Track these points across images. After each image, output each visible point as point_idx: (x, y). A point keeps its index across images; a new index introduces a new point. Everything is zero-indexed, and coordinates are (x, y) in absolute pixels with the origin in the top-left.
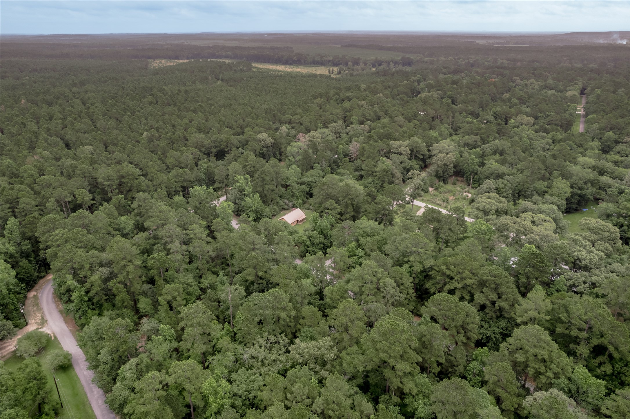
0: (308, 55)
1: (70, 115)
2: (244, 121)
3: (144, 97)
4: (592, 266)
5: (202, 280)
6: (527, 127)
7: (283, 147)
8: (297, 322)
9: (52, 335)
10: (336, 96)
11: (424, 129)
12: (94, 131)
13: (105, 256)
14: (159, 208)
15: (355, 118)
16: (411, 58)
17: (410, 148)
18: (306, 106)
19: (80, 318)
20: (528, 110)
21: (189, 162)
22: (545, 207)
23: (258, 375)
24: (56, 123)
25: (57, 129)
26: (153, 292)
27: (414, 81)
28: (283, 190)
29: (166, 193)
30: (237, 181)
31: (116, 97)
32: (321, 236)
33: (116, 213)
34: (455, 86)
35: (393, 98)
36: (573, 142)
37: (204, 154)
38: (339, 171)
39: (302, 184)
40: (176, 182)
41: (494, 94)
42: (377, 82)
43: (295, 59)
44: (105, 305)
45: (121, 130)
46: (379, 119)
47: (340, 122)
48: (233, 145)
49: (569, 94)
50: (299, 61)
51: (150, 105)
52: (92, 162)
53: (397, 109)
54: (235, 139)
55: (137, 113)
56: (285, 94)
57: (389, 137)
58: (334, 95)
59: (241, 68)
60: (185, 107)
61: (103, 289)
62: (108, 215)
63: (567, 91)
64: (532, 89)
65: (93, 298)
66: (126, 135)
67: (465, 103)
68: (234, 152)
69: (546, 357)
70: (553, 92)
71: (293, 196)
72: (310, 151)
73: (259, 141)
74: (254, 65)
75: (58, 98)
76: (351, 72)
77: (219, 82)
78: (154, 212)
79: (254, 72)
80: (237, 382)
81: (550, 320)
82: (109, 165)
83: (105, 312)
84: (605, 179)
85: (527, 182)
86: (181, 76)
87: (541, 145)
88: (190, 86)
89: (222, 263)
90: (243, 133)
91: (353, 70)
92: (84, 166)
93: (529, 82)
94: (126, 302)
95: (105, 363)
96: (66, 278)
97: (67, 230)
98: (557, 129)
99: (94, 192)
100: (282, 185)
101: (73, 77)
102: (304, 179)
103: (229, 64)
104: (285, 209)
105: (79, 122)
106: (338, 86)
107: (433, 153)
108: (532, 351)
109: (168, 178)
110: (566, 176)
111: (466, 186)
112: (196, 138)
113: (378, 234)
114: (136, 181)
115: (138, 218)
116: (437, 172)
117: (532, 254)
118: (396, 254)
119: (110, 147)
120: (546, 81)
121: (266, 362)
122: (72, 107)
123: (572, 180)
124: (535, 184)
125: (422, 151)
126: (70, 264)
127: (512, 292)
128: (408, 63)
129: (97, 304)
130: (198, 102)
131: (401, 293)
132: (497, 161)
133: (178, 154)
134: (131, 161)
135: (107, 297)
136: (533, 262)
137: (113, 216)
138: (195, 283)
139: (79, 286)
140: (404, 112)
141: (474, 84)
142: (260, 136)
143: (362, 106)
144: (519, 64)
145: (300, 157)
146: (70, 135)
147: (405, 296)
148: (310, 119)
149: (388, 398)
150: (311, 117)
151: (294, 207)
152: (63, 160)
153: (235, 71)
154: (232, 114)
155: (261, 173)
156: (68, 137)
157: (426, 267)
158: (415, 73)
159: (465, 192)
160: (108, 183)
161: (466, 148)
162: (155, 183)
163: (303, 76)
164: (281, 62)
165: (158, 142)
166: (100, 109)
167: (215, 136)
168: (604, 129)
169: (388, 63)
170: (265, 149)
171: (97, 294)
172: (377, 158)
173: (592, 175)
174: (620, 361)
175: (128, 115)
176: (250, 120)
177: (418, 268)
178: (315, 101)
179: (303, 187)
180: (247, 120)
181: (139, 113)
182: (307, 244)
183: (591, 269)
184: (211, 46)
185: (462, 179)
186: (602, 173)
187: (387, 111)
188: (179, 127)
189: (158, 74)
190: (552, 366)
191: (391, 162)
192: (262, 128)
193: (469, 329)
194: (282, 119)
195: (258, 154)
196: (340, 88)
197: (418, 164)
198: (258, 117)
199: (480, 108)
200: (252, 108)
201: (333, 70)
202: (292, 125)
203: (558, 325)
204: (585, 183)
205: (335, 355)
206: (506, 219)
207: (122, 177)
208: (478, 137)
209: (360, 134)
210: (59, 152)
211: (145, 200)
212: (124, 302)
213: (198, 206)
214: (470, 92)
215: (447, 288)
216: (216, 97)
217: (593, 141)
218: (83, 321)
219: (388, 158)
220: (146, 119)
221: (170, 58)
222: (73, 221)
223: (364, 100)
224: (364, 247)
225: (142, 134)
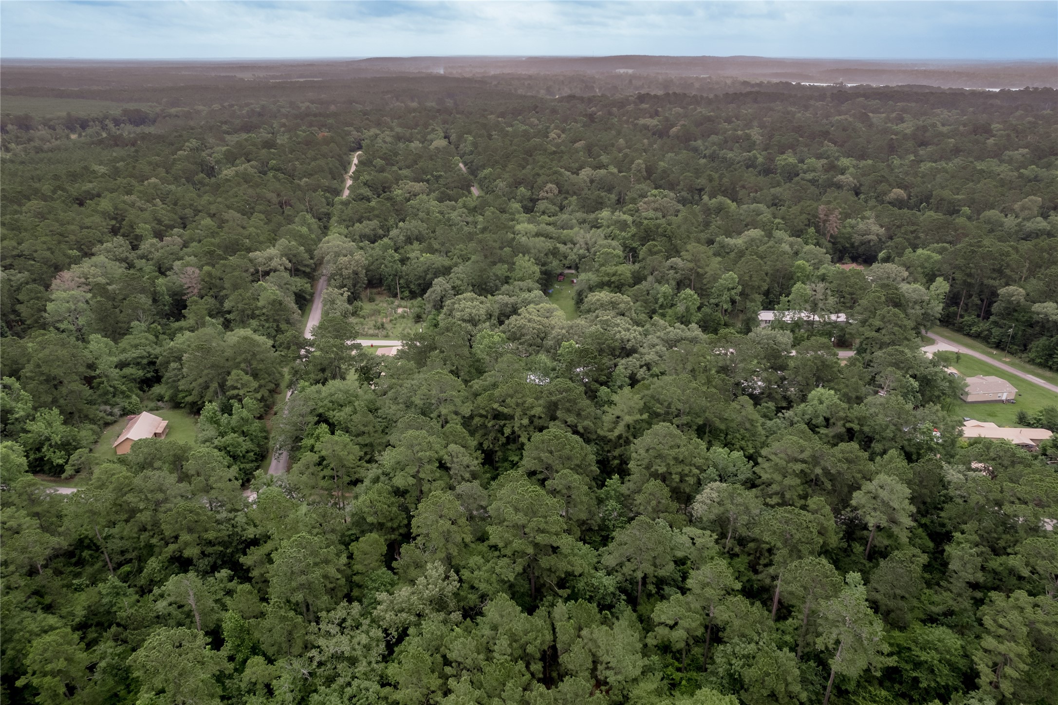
4: (638, 345)
16: (142, 109)
17: (287, 257)
20: (406, 172)
34: (273, 150)
39: (122, 366)
57: (240, 247)
64: (385, 142)
71: (115, 394)
85: (482, 270)
93: (372, 133)
100: (86, 381)
102: (122, 357)
104: (109, 424)
110: (522, 251)
111: (393, 299)
120: (392, 129)
123: (533, 255)
124: (493, 271)
125: (303, 260)
132: (421, 251)
144: (333, 108)
159: (397, 307)
173: (545, 243)
185: (382, 289)
205: (458, 581)
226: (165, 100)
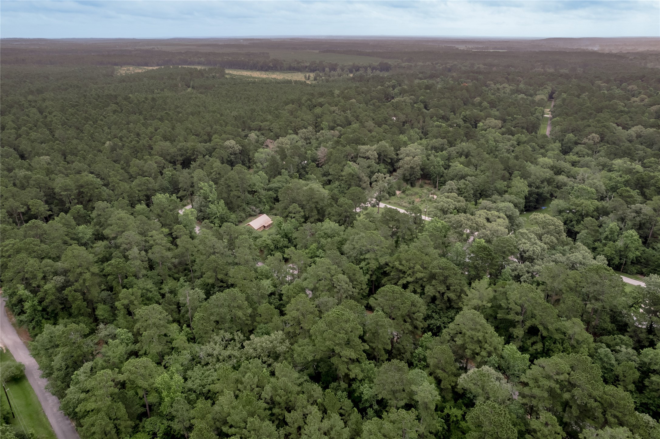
0: (285, 61)
1: (25, 125)
2: (212, 128)
3: (108, 105)
4: (535, 257)
5: (163, 286)
6: (494, 130)
7: (251, 153)
8: (254, 320)
9: (4, 348)
10: (308, 102)
11: (394, 133)
12: (52, 141)
13: (59, 265)
14: (118, 216)
15: (325, 124)
16: (389, 63)
17: (378, 152)
18: (276, 112)
19: (34, 328)
20: (497, 113)
21: (152, 171)
22: (501, 205)
23: (213, 370)
24: (9, 133)
25: (10, 139)
26: (111, 298)
27: (389, 86)
28: (250, 196)
29: (128, 202)
30: (201, 188)
31: (77, 105)
32: (285, 239)
33: (74, 223)
34: (428, 91)
35: (366, 104)
36: (536, 143)
37: (170, 162)
38: (307, 176)
39: (269, 190)
40: (139, 191)
41: (466, 98)
42: (351, 88)
43: (271, 64)
44: (61, 314)
45: (81, 140)
46: (350, 124)
47: (310, 128)
48: (200, 152)
49: (538, 98)
50: (275, 67)
51: (114, 114)
52: (49, 172)
53: (368, 114)
54: (201, 147)
55: (99, 122)
56: (256, 100)
57: (358, 141)
58: (306, 101)
59: (213, 74)
60: (151, 116)
61: (58, 298)
62: (64, 224)
63: (536, 95)
64: (504, 93)
65: (47, 307)
66: (87, 145)
67: (436, 107)
68: (200, 160)
69: (480, 338)
70: (522, 96)
71: (260, 202)
72: (278, 157)
73: (226, 148)
74: (227, 71)
75: (12, 107)
76: (328, 78)
77: (189, 90)
78: (113, 220)
79: (227, 78)
80: (192, 379)
81: (492, 307)
82: (67, 175)
83: (60, 321)
84: (562, 178)
85: (488, 182)
86: (148, 84)
87: (506, 147)
88: (158, 93)
89: (185, 270)
90: (210, 140)
91: (329, 76)
92: (40, 176)
93: (502, 86)
94: (83, 310)
95: (59, 370)
96: (17, 288)
97: (18, 240)
98: (522, 132)
99: (52, 204)
100: (249, 192)
101: (30, 84)
102: (271, 185)
103: (200, 71)
104: (252, 216)
105: (35, 131)
106: (312, 92)
107: (400, 157)
108: (468, 333)
109: (130, 187)
110: (524, 176)
111: (432, 188)
112: (160, 146)
113: (339, 235)
114: (96, 190)
115: (97, 227)
116: (404, 175)
117: (481, 247)
118: (354, 253)
119: (69, 158)
120: (518, 85)
121: (221, 358)
122: (28, 116)
123: (530, 180)
124: (495, 184)
125: (390, 155)
126: (21, 274)
127: (460, 283)
128: (385, 68)
129: (52, 314)
130: (166, 110)
131: (353, 287)
132: (461, 163)
133: (141, 162)
134: (92, 171)
135: (63, 306)
136: (482, 255)
137: (71, 226)
138: (155, 288)
139: (32, 295)
140: (375, 117)
141: (447, 88)
142: (227, 143)
143: (334, 112)
144: (494, 69)
145: (268, 163)
146: (24, 145)
147: (357, 291)
148: (280, 125)
149: (337, 385)
150: (281, 123)
151: (261, 213)
152: (17, 171)
153: (207, 77)
154: (200, 122)
155: (226, 180)
156: (22, 147)
157: (381, 264)
158: (390, 78)
159: (432, 194)
160: (66, 193)
161: (433, 151)
162: (116, 193)
163: (278, 82)
164: (256, 68)
165: (121, 151)
166: (59, 118)
167: (181, 144)
168: (565, 131)
169: (366, 68)
170: (233, 156)
171: (52, 302)
172: (344, 163)
173: (549, 174)
174: (550, 340)
175: (90, 124)
176: (218, 127)
177: (374, 265)
178: (286, 107)
179: (270, 192)
180: (215, 127)
181: (101, 122)
182: (271, 247)
183: (534, 259)
184: (183, 51)
185: (429, 181)
186: (558, 172)
187: (359, 116)
188: (144, 135)
189: (124, 81)
190: (486, 346)
191: (358, 166)
192: (230, 134)
193: (415, 317)
194: (252, 126)
195: (225, 161)
196: (312, 94)
197: (386, 168)
198: (226, 124)
199: (452, 112)
200: (222, 115)
201: (309, 76)
202: (262, 132)
203: (499, 311)
204: (542, 182)
205: (287, 347)
206: (460, 216)
207: (82, 186)
208: (445, 140)
209: (330, 139)
210: (12, 162)
211: (104, 209)
212: (80, 310)
213: (161, 214)
214: (442, 96)
215: (401, 282)
216: (185, 104)
217: (555, 142)
218: (37, 330)
219: (355, 162)
220: (109, 128)
221: (139, 65)
222: (25, 231)
223: (336, 106)
224: (324, 248)
225: (104, 143)
226: (405, 58)
